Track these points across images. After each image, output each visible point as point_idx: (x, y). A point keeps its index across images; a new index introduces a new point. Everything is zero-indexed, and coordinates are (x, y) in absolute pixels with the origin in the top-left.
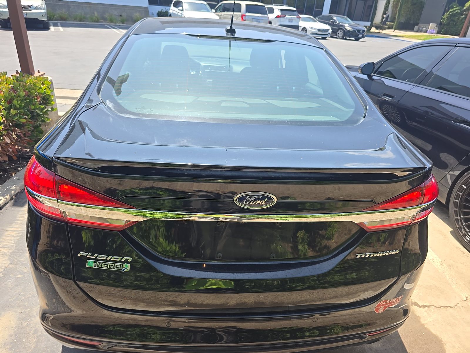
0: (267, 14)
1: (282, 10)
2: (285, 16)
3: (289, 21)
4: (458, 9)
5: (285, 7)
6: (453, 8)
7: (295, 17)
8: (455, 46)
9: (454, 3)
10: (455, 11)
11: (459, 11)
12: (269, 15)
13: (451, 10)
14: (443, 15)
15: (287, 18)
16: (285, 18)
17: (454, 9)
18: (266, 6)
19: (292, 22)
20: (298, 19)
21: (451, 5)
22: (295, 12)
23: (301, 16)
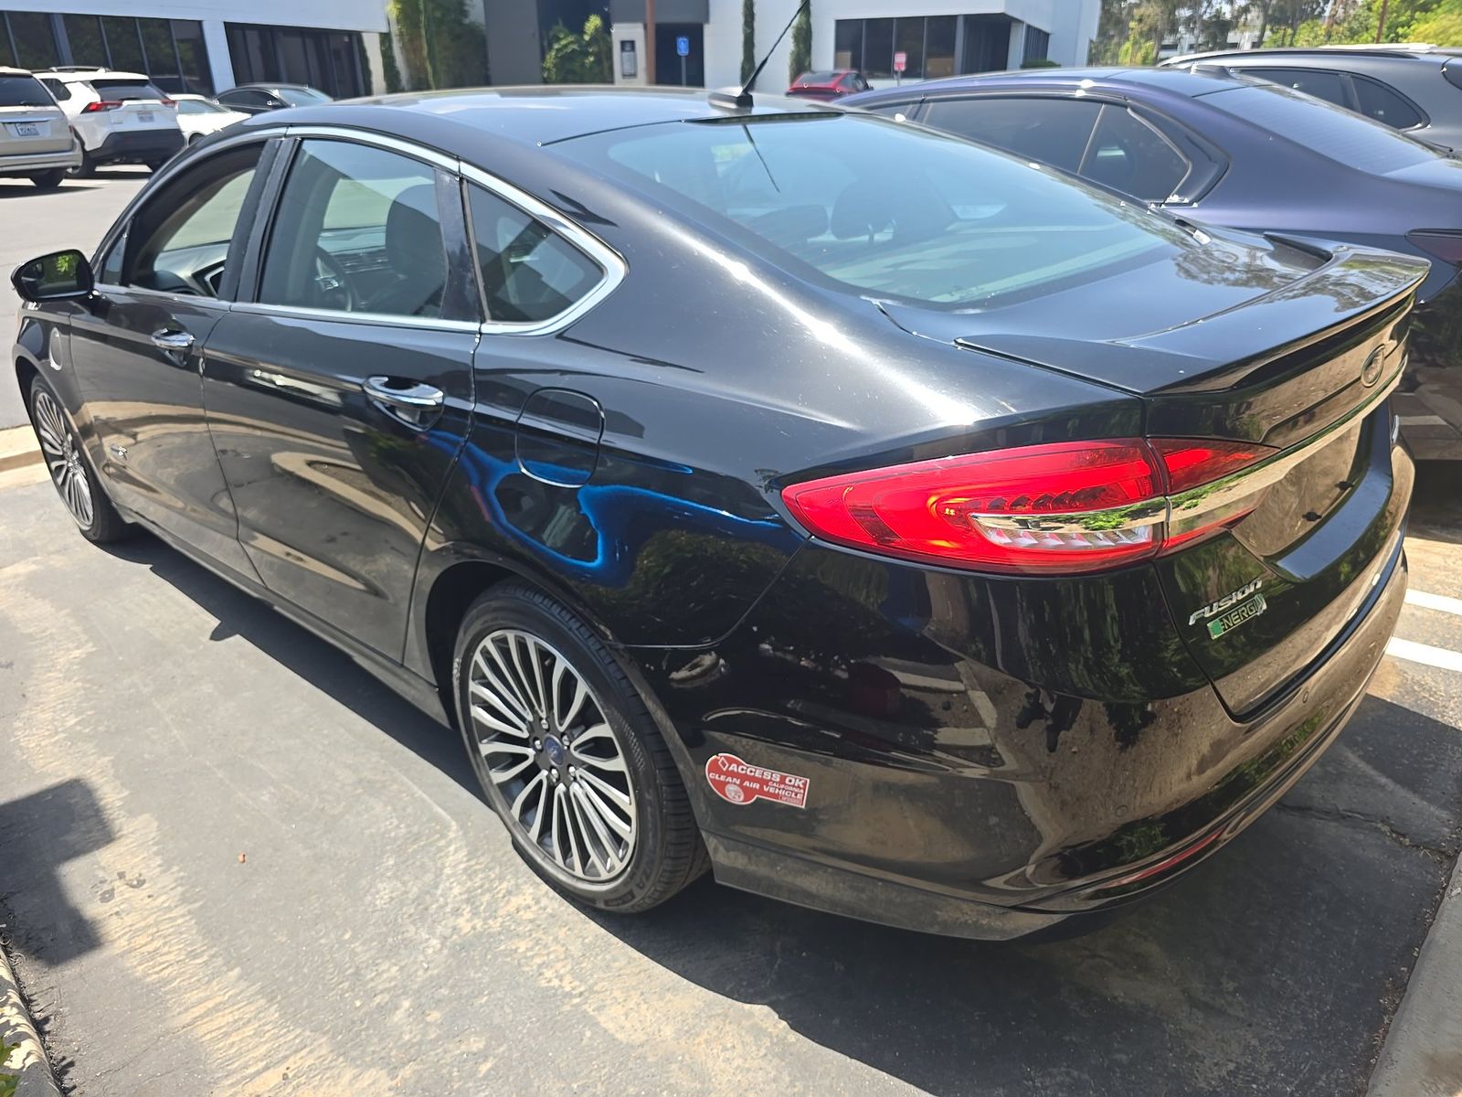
0: (55, 104)
1: (97, 84)
2: (120, 105)
3: (142, 119)
4: (572, 43)
5: (102, 74)
6: (558, 40)
7: (158, 102)
8: (922, 102)
9: (556, 28)
10: (565, 46)
11: (575, 47)
12: (62, 104)
13: (556, 46)
14: (543, 59)
15: (130, 110)
16: (122, 108)
17: (563, 42)
18: (38, 76)
19: (151, 119)
20: (167, 110)
21: (551, 33)
22: (148, 87)
23: (173, 97)
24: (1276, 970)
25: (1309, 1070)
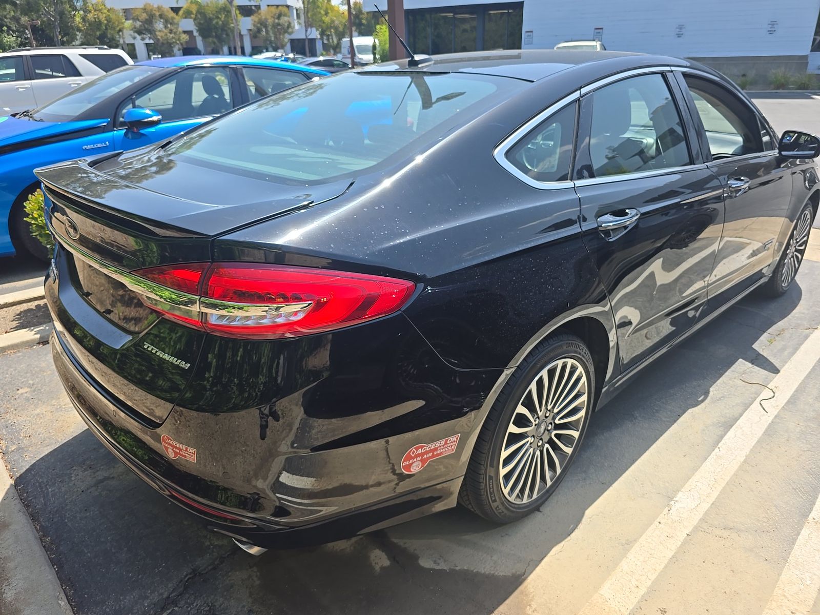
24: (98, 512)
25: (50, 499)
